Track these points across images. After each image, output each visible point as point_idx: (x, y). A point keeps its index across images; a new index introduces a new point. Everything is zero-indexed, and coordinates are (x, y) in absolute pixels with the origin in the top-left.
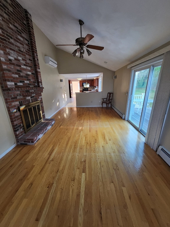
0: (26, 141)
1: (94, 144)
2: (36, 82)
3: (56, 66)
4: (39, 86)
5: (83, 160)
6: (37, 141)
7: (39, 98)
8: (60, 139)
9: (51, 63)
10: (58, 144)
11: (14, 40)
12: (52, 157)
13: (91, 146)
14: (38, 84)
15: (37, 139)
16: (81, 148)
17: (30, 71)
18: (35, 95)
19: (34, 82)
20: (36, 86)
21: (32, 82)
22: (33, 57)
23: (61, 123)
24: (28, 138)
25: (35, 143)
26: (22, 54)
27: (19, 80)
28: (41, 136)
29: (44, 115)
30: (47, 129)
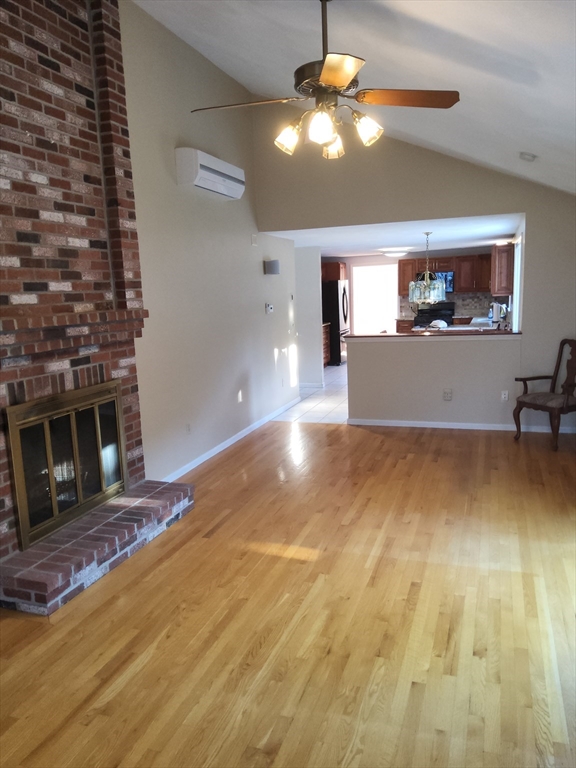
0: (16, 588)
1: (369, 662)
2: (106, 286)
3: (238, 191)
4: (122, 305)
5: (264, 741)
6: (66, 600)
7: (116, 366)
8: (184, 606)
9: (204, 179)
10: (164, 633)
11: (24, 102)
12: (108, 694)
13: (346, 672)
14: (121, 295)
15: (68, 584)
16: (279, 676)
17: (81, 233)
18: (95, 350)
19: (97, 286)
20: (109, 303)
21: (87, 285)
22: (105, 164)
23: (227, 512)
24: (23, 573)
25: (55, 608)
26: (53, 160)
27: (21, 281)
28: (91, 575)
29: (141, 459)
30: (134, 538)
